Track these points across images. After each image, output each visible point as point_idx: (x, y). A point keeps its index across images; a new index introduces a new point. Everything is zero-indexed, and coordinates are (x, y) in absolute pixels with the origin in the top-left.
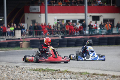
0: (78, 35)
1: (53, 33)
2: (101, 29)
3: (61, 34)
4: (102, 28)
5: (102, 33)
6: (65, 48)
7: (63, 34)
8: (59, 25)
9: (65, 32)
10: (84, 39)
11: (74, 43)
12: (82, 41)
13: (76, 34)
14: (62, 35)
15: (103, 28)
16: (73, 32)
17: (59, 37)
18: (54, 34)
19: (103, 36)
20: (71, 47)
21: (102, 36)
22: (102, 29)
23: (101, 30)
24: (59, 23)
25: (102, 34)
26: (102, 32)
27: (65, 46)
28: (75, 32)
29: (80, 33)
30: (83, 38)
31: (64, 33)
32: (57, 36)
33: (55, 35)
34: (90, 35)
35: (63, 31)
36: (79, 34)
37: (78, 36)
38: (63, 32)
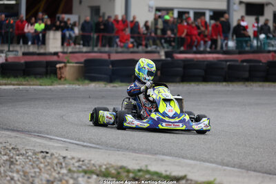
0: (208, 49)
1: (144, 43)
2: (268, 37)
3: (165, 45)
4: (271, 36)
5: (271, 49)
6: (178, 84)
7: (171, 45)
8: (160, 21)
9: (174, 41)
10: (228, 63)
11: (201, 72)
12: (223, 68)
13: (202, 49)
14: (166, 50)
15: (274, 36)
16: (196, 43)
17: (159, 53)
18: (146, 46)
19: (273, 56)
20: (193, 84)
21: (270, 55)
22: (271, 39)
23: (269, 41)
24: (160, 17)
25: (269, 52)
26: (269, 46)
27: (178, 79)
28: (202, 42)
29: (214, 46)
30: (226, 61)
31: (173, 44)
32: (154, 50)
33: (149, 49)
34: (240, 53)
35: (170, 37)
36: (211, 48)
37: (209, 53)
38: (169, 41)
